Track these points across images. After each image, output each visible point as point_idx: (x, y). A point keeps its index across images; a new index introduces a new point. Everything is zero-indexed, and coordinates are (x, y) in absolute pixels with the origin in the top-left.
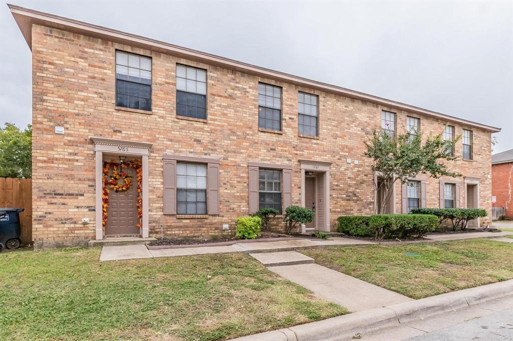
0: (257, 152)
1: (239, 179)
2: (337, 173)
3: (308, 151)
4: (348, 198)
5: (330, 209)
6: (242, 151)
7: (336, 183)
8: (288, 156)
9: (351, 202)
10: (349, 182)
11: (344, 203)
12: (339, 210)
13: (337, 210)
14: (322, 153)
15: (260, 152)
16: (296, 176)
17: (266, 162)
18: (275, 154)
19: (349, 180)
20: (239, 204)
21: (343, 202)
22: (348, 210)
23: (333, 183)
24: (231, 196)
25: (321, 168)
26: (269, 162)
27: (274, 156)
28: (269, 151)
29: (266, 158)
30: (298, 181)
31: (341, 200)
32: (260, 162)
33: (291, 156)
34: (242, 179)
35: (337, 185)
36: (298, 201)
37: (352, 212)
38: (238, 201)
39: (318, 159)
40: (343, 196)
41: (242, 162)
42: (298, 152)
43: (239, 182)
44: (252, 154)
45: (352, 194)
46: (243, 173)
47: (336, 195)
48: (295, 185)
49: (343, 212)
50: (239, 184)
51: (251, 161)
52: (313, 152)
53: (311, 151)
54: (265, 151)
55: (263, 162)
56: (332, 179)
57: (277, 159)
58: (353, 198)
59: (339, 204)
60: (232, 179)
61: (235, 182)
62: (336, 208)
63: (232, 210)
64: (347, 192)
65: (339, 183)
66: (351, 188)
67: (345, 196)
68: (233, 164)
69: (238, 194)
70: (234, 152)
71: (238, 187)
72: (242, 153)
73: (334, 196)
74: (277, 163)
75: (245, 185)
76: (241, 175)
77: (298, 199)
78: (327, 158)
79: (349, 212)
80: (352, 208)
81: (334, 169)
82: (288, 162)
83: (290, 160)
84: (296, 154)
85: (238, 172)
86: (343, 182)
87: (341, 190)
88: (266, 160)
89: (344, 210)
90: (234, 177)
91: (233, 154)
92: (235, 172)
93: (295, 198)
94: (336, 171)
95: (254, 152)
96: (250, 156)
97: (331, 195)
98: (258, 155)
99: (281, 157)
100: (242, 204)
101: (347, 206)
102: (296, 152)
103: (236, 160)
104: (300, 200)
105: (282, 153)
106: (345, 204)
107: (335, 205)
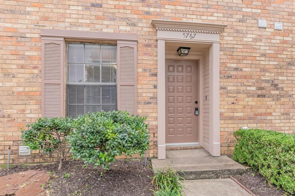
0: (62, 11)
1: (22, 62)
2: (236, 46)
3: (173, 7)
4: (260, 92)
5: (221, 114)
6: (28, 9)
7: (234, 65)
8: (129, 16)
9: (267, 99)
10: (262, 63)
11: (252, 101)
12: (240, 114)
13: (236, 114)
14: (205, 10)
15: (68, 11)
16: (145, 54)
17: (80, 29)
18: (100, 14)
19: (263, 59)
20: (23, 107)
21: (250, 99)
22: (261, 115)
23: (229, 65)
24: (5, 93)
25: (201, 38)
26: (88, 29)
27: (98, 18)
28: (87, 8)
29: (81, 21)
30: (151, 62)
31: (245, 95)
32: (68, 29)
33: (136, 16)
34: (29, 62)
35: (236, 69)
36: (151, 100)
37: (269, 118)
38: (20, 102)
39: (195, 20)
40: (248, 88)
41: (28, 31)
42: (152, 10)
43: (22, 67)
44: (51, 15)
45: (269, 85)
46: (31, 49)
47: (235, 88)
48: (145, 70)
49: (250, 118)
50: (22, 71)
51: (49, 26)
52: (183, 8)
53: (179, 8)
54: (80, 8)
55: (74, 29)
56: (225, 57)
57: (105, 22)
58: (272, 92)
59: (240, 103)
60: (8, 62)
61: (15, 67)
62: (234, 111)
63: (6, 119)
64: (259, 81)
65: (240, 66)
66: (267, 74)
67: (254, 88)
68: (10, 34)
69: (21, 89)
70: (12, 12)
71: (19, 75)
72: (29, 13)
73: (229, 88)
74: (105, 30)
75: (36, 71)
76: (27, 53)
77: (151, 95)
78: (216, 18)
79: (263, 117)
80: (269, 111)
81: (231, 38)
82: (128, 28)
83: (134, 25)
84: (148, 13)
85: (19, 48)
86: (250, 62)
87: (245, 77)
88: (81, 25)
89: (251, 114)
90: (12, 57)
91: (10, 16)
92: (13, 48)
93: (144, 95)
94: (234, 42)
95: (55, 10)
96: (46, 19)
97: (222, 88)
98: (63, 16)
99: (114, 19)
100: (29, 107)
101: (259, 108)
102: (146, 9)
103: (15, 26)
104: (154, 98)
105: (116, 11)
106: (253, 103)
107: (232, 106)
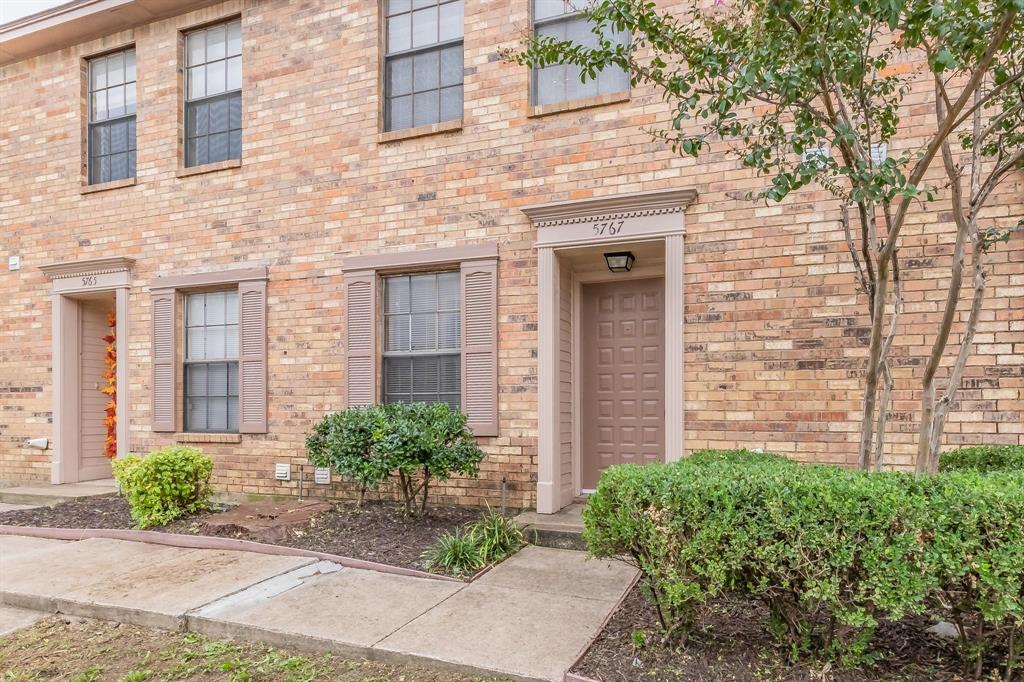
0: (373, 219)
1: (318, 321)
2: (732, 236)
3: (571, 168)
4: (806, 354)
5: (689, 416)
6: (328, 226)
7: (728, 287)
8: (484, 207)
9: (829, 373)
10: (813, 270)
11: (779, 381)
12: (748, 416)
13: (731, 416)
14: (649, 157)
15: (382, 218)
16: (515, 283)
17: (401, 249)
18: (433, 212)
19: (818, 258)
20: (319, 399)
21: (774, 374)
22: (809, 417)
23: (711, 287)
24: (299, 376)
25: (635, 229)
26: (412, 247)
27: (429, 221)
28: (412, 206)
29: (402, 233)
30: (526, 300)
31: (759, 365)
32: (383, 252)
33: (496, 205)
34: (328, 320)
35: (733, 296)
36: (526, 384)
37: (835, 426)
38: (317, 391)
39: (626, 188)
40: (769, 345)
41: (327, 264)
42: (528, 183)
43: (319, 329)
44: (358, 230)
45: (839, 331)
46: (332, 296)
47: (729, 346)
48: (513, 318)
49: (774, 427)
50: (319, 336)
51: (355, 251)
52: (596, 165)
53: (586, 166)
54: (400, 208)
55: (392, 250)
56: (702, 268)
57: (442, 228)
58: (849, 353)
59: (745, 385)
60: (302, 322)
61: (309, 330)
62: (727, 406)
63: (299, 420)
64: (805, 321)
65: (743, 286)
66: (832, 301)
67: (787, 345)
68: (304, 274)
69: (317, 368)
70: (307, 236)
71: (316, 344)
72: (328, 234)
73: (713, 348)
74: (441, 244)
75: (337, 335)
76: (326, 305)
77: (525, 372)
78: (676, 173)
79: (815, 425)
80: (835, 406)
81: (720, 217)
82: (482, 233)
83: (494, 224)
84: (520, 193)
85: (317, 297)
86: (775, 273)
87: (759, 316)
88: (402, 240)
89: (779, 416)
90: (307, 313)
91: (303, 243)
92: (307, 298)
93: (512, 372)
94: (728, 226)
95: (363, 220)
96: (350, 239)
97: (690, 348)
98: (375, 228)
99: (456, 219)
100: (329, 399)
101: (804, 397)
102: (516, 185)
103: (311, 259)
104: (532, 378)
105: (461, 200)
106: (785, 386)
107: (721, 395)
